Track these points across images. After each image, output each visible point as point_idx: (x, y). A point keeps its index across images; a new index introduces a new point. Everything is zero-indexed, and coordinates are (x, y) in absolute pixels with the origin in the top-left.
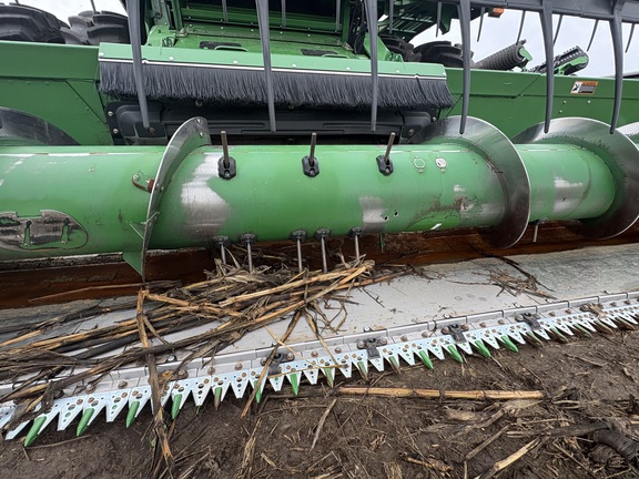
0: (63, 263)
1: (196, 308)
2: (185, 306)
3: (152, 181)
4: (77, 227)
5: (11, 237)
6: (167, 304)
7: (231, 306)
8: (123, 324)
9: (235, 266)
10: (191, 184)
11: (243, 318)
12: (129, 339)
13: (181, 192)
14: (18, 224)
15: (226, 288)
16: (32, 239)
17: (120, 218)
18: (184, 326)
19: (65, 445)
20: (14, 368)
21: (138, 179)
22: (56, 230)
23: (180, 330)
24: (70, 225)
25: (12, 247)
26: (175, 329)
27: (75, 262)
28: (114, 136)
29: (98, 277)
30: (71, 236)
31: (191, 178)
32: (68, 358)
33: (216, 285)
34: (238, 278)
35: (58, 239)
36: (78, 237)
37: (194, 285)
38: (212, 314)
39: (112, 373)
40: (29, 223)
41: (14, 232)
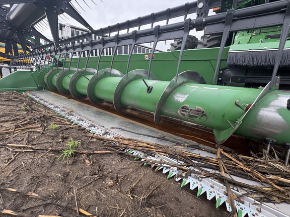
0: (185, 123)
1: (249, 170)
2: (241, 165)
3: (250, 105)
4: (205, 115)
5: (184, 113)
6: (231, 160)
7: (272, 180)
8: (212, 159)
9: (275, 158)
10: (266, 109)
11: (283, 193)
12: (214, 167)
13: (259, 112)
14: (188, 109)
15: (266, 167)
16: (189, 115)
17: (223, 116)
18: (240, 175)
19: (193, 196)
20: (178, 157)
21: (238, 102)
22: (198, 114)
23: (237, 176)
24: (203, 114)
25: (182, 116)
26: (235, 174)
27: (189, 125)
28: (219, 81)
29: (195, 133)
30: (201, 118)
31: (267, 106)
32: (193, 162)
33: (260, 163)
34: (277, 165)
35: (197, 117)
36: (204, 118)
37: (245, 157)
38: (258, 178)
39: (209, 179)
40: (191, 110)
41: (185, 111)
